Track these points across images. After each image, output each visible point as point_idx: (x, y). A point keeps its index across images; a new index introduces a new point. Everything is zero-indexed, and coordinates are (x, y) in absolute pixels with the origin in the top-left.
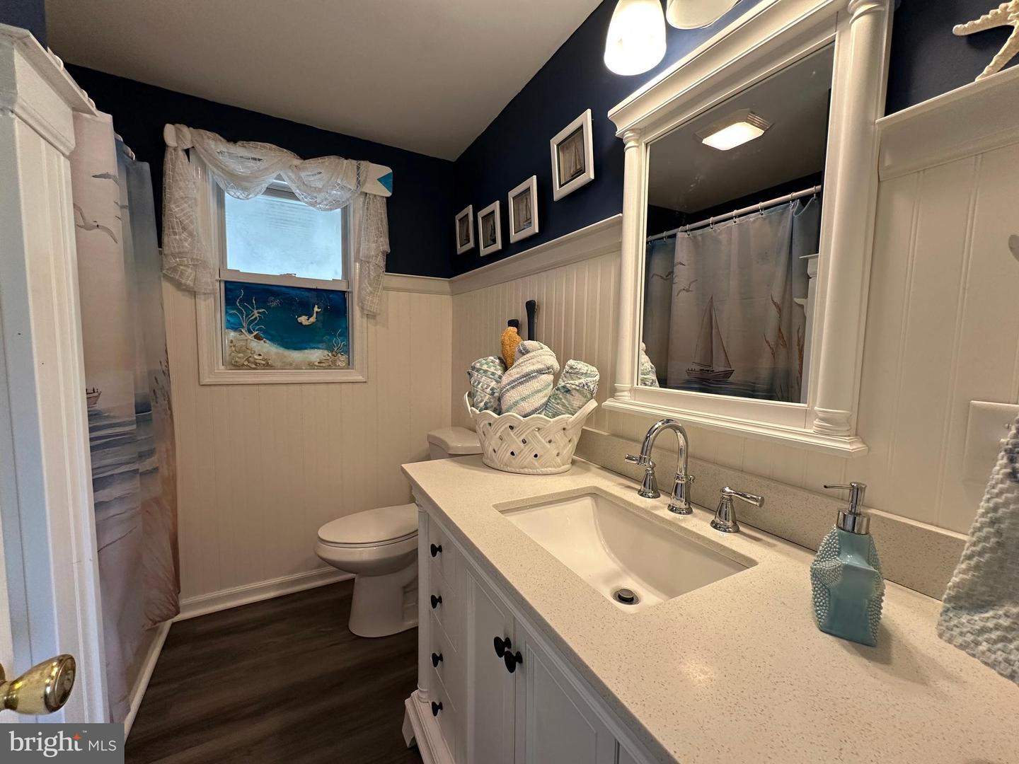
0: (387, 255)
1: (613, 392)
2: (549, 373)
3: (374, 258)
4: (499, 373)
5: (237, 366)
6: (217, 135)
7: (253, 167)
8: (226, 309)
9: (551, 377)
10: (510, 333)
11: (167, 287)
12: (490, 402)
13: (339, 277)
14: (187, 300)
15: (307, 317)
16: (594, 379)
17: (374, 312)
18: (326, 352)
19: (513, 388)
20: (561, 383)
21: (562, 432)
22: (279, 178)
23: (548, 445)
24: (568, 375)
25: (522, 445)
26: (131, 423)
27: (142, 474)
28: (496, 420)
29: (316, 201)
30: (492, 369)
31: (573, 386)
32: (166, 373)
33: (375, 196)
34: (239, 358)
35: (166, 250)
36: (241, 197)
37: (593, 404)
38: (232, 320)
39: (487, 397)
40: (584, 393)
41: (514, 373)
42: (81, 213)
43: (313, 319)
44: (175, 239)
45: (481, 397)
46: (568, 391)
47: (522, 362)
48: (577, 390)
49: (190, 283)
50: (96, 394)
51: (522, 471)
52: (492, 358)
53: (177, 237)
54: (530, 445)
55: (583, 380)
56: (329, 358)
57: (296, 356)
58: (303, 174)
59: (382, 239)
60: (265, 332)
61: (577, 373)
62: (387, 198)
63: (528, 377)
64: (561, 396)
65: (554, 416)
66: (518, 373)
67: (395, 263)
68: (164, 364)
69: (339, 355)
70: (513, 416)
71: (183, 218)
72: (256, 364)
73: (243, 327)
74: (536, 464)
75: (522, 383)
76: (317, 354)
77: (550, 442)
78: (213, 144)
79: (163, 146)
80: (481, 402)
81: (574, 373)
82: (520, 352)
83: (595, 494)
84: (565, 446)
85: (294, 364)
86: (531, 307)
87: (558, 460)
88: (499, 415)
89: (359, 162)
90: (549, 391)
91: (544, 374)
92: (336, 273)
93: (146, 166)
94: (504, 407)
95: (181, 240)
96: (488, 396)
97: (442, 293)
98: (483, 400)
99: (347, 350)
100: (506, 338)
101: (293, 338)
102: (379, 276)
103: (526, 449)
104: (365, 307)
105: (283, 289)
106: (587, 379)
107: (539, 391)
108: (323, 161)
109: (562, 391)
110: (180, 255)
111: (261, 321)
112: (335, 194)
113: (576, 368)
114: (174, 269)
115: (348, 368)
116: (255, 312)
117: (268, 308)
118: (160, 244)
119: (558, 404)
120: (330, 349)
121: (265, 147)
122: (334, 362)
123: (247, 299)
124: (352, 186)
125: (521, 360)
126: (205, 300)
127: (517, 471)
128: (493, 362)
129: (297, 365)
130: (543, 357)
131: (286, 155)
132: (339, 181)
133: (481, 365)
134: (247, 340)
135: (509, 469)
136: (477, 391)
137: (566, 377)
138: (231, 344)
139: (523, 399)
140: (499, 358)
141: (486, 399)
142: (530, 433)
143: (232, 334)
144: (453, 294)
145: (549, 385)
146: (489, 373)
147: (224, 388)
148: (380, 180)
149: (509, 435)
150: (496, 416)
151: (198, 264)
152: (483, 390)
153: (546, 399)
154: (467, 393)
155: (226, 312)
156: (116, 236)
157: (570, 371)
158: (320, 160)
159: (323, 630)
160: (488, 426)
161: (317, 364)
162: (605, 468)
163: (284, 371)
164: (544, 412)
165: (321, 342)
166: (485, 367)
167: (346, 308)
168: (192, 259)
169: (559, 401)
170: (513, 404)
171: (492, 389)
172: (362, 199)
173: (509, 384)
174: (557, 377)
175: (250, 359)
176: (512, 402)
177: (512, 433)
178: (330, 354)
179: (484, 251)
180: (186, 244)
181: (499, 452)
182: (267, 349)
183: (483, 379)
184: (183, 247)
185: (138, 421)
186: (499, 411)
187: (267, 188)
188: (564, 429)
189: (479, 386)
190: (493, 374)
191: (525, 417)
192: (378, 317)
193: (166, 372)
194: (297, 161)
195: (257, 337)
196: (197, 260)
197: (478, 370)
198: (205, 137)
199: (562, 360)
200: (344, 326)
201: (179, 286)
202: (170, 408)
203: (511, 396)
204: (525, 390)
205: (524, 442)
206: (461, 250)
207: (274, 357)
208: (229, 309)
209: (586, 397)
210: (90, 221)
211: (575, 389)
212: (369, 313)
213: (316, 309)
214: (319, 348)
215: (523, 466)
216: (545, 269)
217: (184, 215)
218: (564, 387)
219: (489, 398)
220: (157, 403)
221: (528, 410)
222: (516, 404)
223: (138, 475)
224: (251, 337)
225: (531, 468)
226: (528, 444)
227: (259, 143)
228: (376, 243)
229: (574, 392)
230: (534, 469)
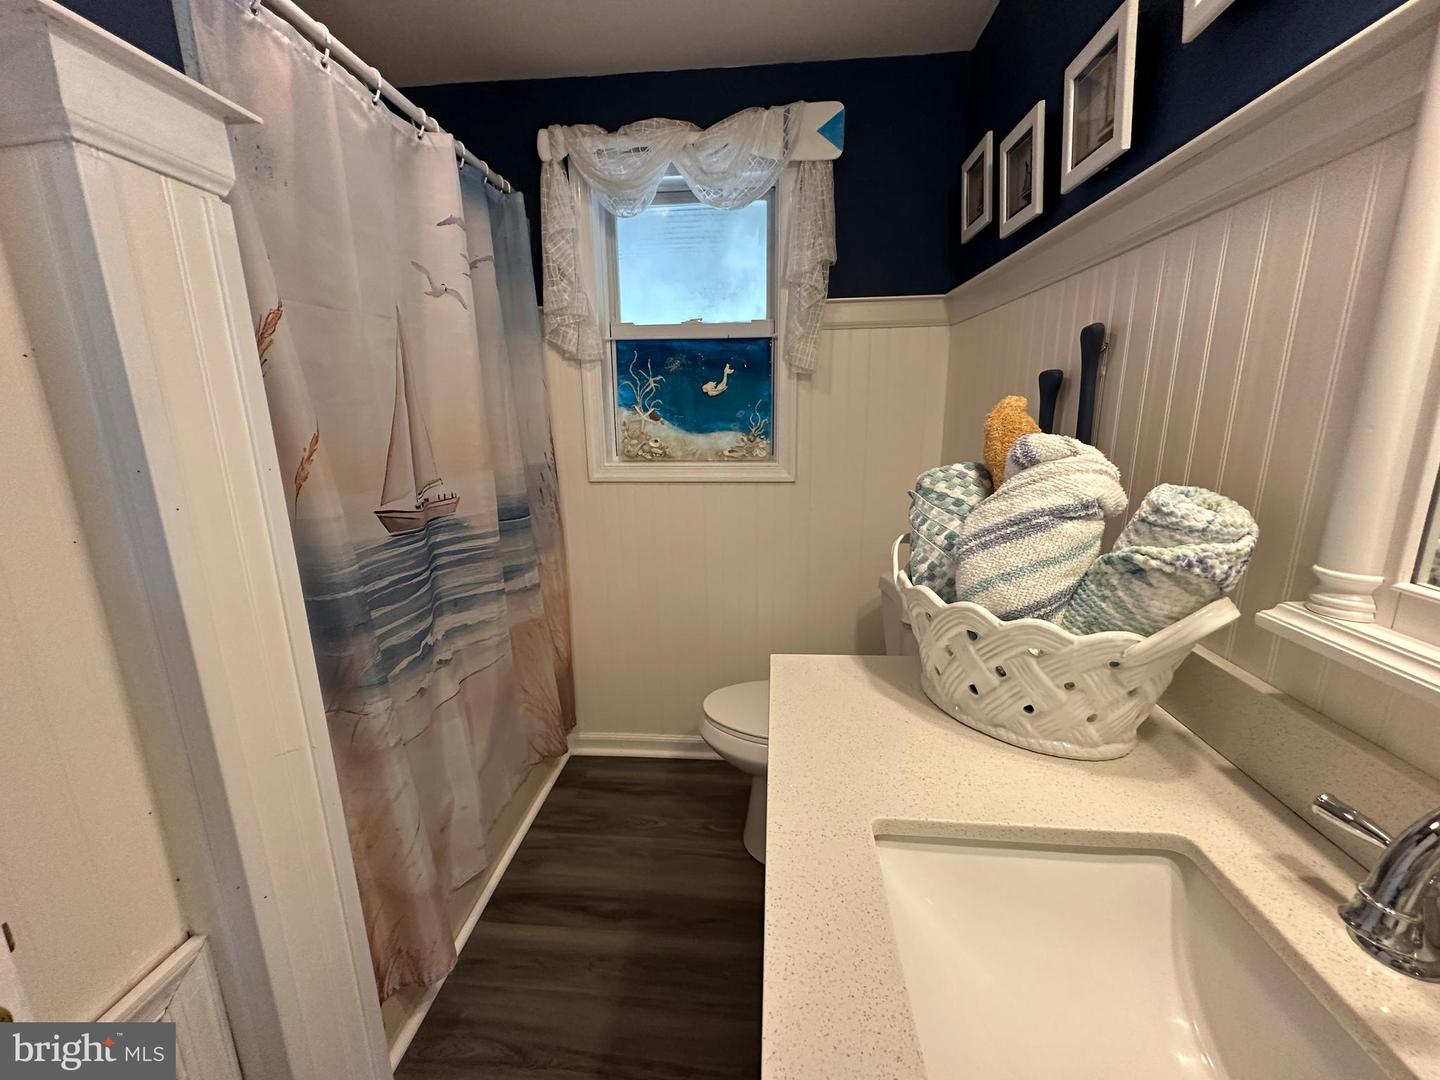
0: (831, 268)
1: (1307, 588)
2: (1088, 518)
3: (808, 275)
4: (973, 500)
5: (630, 457)
6: (596, 127)
7: (636, 163)
8: (618, 380)
9: (1097, 527)
10: (1007, 411)
11: (552, 357)
12: (942, 565)
13: (763, 315)
14: (573, 371)
15: (714, 384)
16: (1232, 547)
17: (806, 370)
18: (740, 435)
19: (984, 546)
20: (1122, 548)
21: (1108, 671)
22: (673, 170)
23: (1062, 694)
24: (1144, 528)
25: (995, 679)
26: (493, 535)
27: (509, 593)
28: (940, 611)
29: (722, 196)
30: (958, 493)
31: (1154, 563)
32: (554, 468)
33: (814, 162)
34: (633, 446)
35: (548, 307)
36: (625, 214)
37: (1223, 613)
38: (625, 394)
39: (936, 554)
40: (1189, 583)
41: (997, 510)
42: (428, 277)
43: (722, 386)
44: (554, 291)
45: (925, 551)
46: (1138, 572)
47: (1015, 488)
48: (1169, 575)
49: (572, 349)
50: (454, 500)
51: (992, 731)
52: (959, 467)
53: (555, 288)
54: (1013, 683)
55: (1191, 550)
56: (742, 444)
57: (700, 441)
58: (702, 156)
59: (820, 240)
60: (664, 411)
61: (1175, 527)
62: (835, 162)
63: (1024, 525)
64: (1114, 581)
65: (1089, 628)
66: (1000, 514)
67: (845, 280)
68: (550, 455)
69: (758, 440)
70: (976, 612)
71: (561, 260)
72: (651, 453)
73: (637, 403)
74: (1029, 727)
75: (1006, 538)
76: (728, 439)
77: (1070, 686)
78: (588, 141)
79: (537, 164)
80: (923, 561)
81: (1165, 526)
82: (1016, 461)
83: (1186, 859)
84: (1114, 704)
85: (699, 452)
86: (1094, 342)
87: (1092, 729)
88: (948, 602)
89: (788, 106)
90: (1088, 559)
91: (1071, 519)
92: (758, 309)
93: (520, 197)
94: (960, 588)
95: (559, 291)
96: (938, 552)
97: (928, 324)
98: (927, 559)
99: (768, 433)
100: (997, 424)
101: (696, 415)
102: (816, 305)
103: (1004, 692)
104: (793, 362)
105: (684, 343)
106: (1204, 546)
107: (1055, 561)
108: (730, 123)
109: (1121, 568)
110: (560, 312)
111: (659, 394)
112: (750, 177)
113: (1171, 514)
114: (555, 332)
115: (769, 460)
116: (651, 380)
117: (666, 374)
118: (540, 302)
119: (1104, 598)
120: (745, 429)
121: (651, 126)
122: (750, 452)
123: (642, 365)
124: (775, 154)
125: (1014, 482)
126: (590, 371)
127: (982, 727)
128: (962, 476)
129: (701, 455)
130: (1072, 476)
131: (679, 128)
132: (755, 152)
133: (935, 482)
134: (641, 421)
135: (964, 718)
136: (918, 537)
137: (1137, 531)
138: (623, 428)
139: (1006, 577)
140: (979, 468)
141: (933, 558)
142: (1015, 656)
143: (625, 413)
144: (951, 323)
145: (1085, 547)
146: (948, 500)
147: (614, 486)
148: (822, 131)
149: (965, 649)
150: (940, 602)
151: (581, 323)
152: (930, 537)
153: (1072, 581)
154: (902, 537)
155: (619, 384)
156: (466, 301)
157: (1152, 518)
158: (726, 123)
159: (712, 827)
160: (924, 618)
161: (727, 453)
162: (1246, 777)
163: (687, 464)
164: (1060, 616)
165: (733, 420)
166: (941, 487)
167: (770, 364)
168: (574, 315)
169: (1107, 593)
170: (980, 583)
171: (951, 537)
172: (793, 175)
173: (976, 536)
174: (1114, 526)
175: (645, 447)
176: (976, 580)
177: (971, 649)
178: (745, 439)
179: (1008, 226)
180: (566, 296)
181: (947, 674)
182: (665, 432)
183: (934, 512)
184: (562, 301)
185: (502, 531)
186: (949, 593)
187: (658, 192)
188: (1114, 665)
189: (924, 528)
190: (958, 503)
191: (1006, 617)
192: (813, 376)
193: (552, 467)
194: (694, 136)
195: (653, 417)
196: (580, 316)
197: (926, 492)
198: (579, 134)
199: (1136, 485)
200: (766, 394)
201: (562, 353)
202: (558, 510)
203: (979, 566)
204: (1011, 554)
205: (1001, 672)
206: (968, 231)
207: (673, 444)
208: (623, 378)
209: (1198, 592)
210: (438, 285)
211: (1160, 570)
212: (800, 371)
213: (728, 370)
214: (731, 430)
215: (995, 721)
216: (1142, 241)
217: (561, 256)
218: (1126, 560)
219: (941, 557)
220: (544, 503)
221: (1016, 602)
222: (986, 585)
223: (504, 597)
224: (645, 417)
225: (1015, 733)
226: (1006, 681)
227: (643, 122)
228: (813, 248)
229: (1154, 579)
230: (1022, 736)
